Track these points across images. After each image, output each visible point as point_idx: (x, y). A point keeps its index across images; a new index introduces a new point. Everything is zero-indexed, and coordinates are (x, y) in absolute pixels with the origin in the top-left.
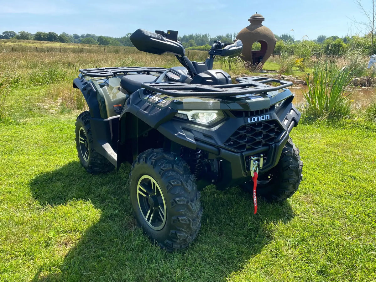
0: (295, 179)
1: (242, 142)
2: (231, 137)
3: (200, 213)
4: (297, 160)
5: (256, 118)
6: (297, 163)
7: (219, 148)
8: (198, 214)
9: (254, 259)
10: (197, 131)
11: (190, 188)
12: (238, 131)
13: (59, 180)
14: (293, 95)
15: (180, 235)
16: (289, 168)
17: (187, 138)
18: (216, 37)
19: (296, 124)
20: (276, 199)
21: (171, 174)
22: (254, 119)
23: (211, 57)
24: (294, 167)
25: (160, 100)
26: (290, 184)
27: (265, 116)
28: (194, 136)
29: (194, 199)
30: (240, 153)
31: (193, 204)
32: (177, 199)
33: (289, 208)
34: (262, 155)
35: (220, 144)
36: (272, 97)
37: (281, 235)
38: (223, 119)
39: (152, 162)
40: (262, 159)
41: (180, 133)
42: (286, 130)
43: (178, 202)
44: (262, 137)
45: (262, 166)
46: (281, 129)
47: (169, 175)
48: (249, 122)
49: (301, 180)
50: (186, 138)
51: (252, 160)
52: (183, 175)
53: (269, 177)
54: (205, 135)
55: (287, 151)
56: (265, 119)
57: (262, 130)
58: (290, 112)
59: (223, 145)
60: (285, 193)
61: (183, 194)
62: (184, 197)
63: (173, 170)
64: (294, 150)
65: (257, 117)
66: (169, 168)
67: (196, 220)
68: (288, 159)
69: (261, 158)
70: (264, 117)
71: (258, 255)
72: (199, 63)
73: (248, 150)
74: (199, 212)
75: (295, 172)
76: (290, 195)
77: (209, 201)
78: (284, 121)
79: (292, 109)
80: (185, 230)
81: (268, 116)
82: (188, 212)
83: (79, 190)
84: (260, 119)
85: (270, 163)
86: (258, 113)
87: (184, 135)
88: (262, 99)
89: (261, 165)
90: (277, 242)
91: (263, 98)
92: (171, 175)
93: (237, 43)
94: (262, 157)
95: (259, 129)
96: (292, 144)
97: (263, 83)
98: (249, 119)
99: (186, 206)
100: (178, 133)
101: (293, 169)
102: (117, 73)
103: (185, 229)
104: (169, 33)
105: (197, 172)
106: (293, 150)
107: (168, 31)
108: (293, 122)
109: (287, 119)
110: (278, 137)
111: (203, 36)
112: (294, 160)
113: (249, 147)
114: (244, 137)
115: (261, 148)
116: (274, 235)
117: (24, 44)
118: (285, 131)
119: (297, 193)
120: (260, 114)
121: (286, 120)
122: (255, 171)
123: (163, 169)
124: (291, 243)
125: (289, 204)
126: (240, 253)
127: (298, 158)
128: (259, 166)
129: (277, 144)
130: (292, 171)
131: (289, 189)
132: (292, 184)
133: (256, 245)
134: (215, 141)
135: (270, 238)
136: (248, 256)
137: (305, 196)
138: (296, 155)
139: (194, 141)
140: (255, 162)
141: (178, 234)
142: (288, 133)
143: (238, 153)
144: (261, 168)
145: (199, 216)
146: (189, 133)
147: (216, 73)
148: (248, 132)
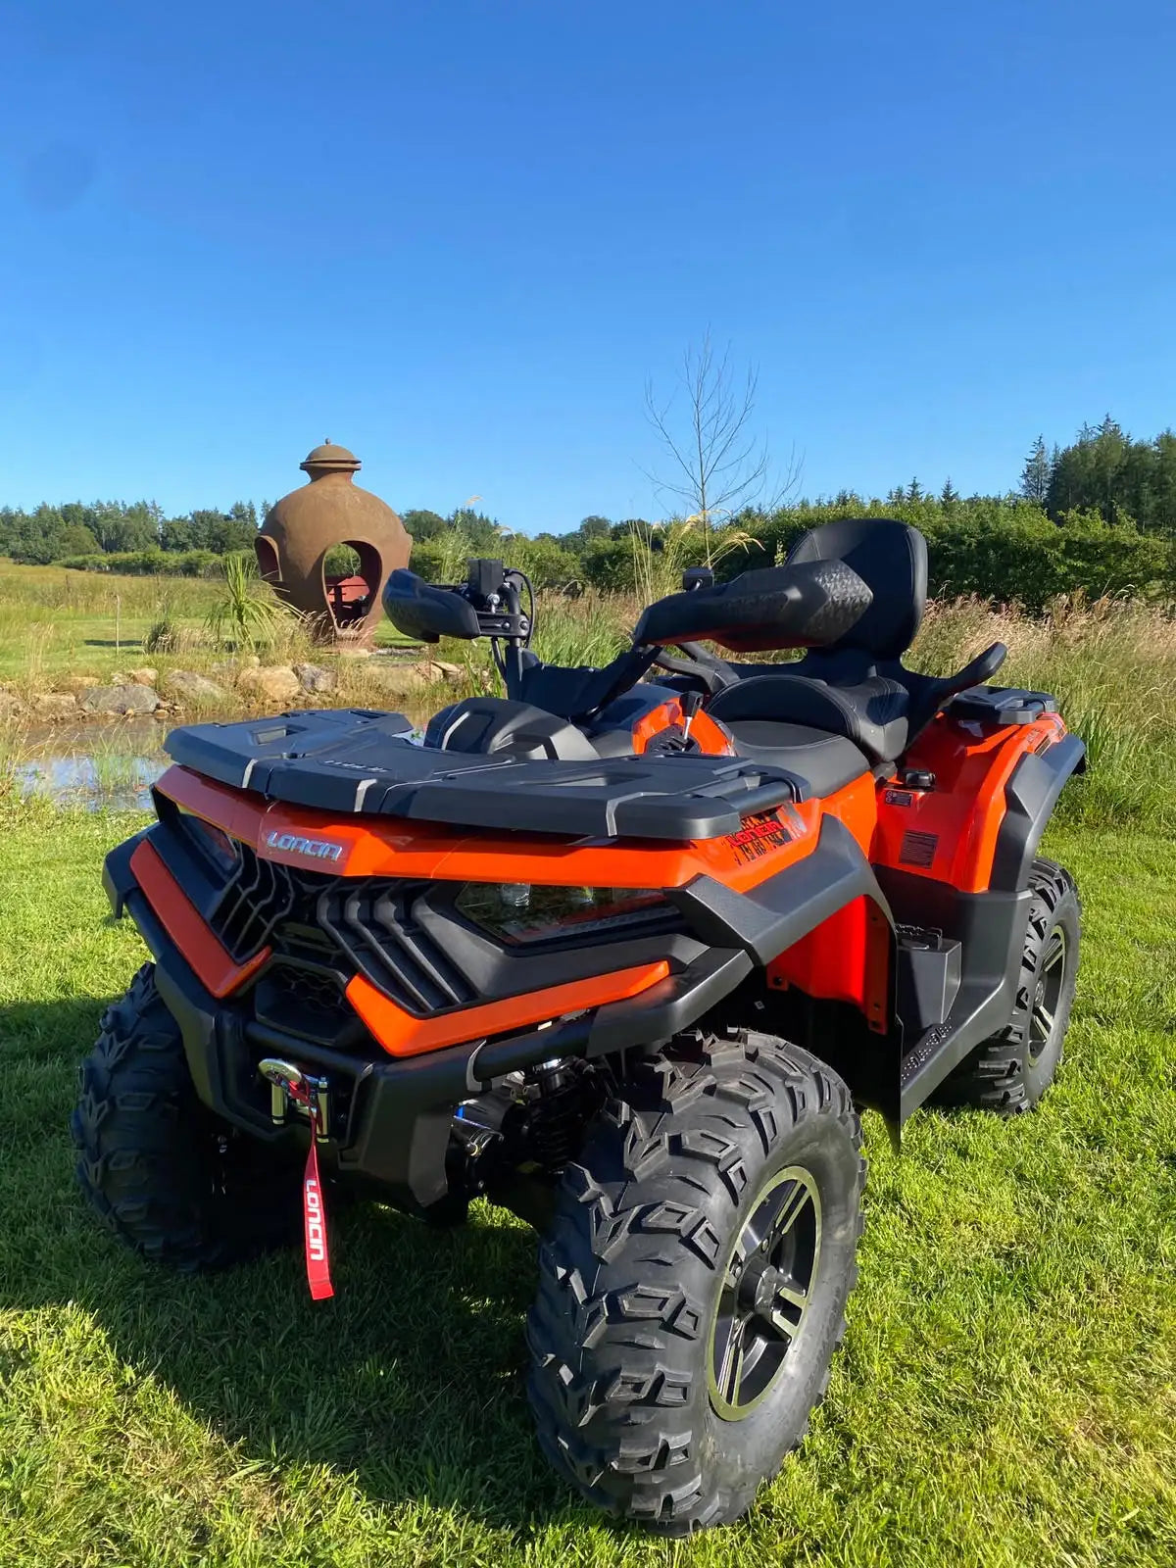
18: (190, 518)
111: (131, 513)
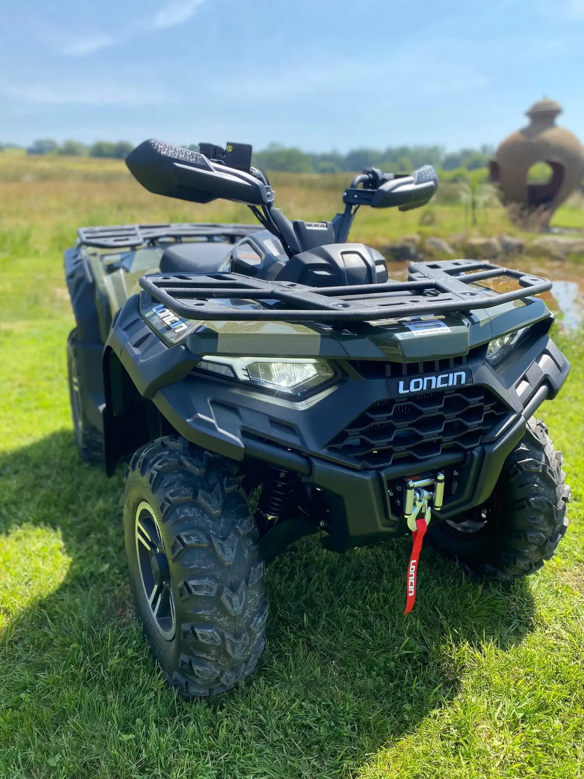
0: (544, 532)
1: (380, 444)
2: (347, 430)
3: (256, 618)
4: (551, 485)
5: (423, 383)
6: (552, 492)
7: (308, 458)
8: (251, 621)
9: (391, 752)
10: (255, 411)
11: (228, 556)
12: (368, 414)
13: (16, 472)
14: (552, 316)
15: (200, 669)
16: (529, 504)
17: (220, 430)
19: (551, 393)
20: (495, 574)
21: (187, 514)
22: (417, 385)
23: (348, 210)
24: (541, 503)
25: (176, 322)
26: (531, 543)
27: (451, 375)
28: (242, 424)
29: (240, 584)
30: (373, 472)
31: (236, 599)
32: (191, 583)
33: (528, 602)
34: (441, 477)
35: (313, 447)
36: (481, 325)
37: (485, 685)
38: (331, 379)
39: (152, 475)
40: (440, 488)
41: (201, 416)
42: (519, 411)
43: (193, 590)
44: (442, 430)
45: (441, 505)
46: (503, 409)
47: (182, 516)
48: (401, 391)
49: (560, 535)
50: (216, 430)
51: (411, 488)
52: (219, 518)
53: (484, 516)
54: (275, 422)
55: (527, 460)
56: (450, 384)
57: (442, 413)
58: (538, 360)
59: (324, 452)
60: (517, 566)
61: (209, 570)
62: (213, 577)
63: (194, 504)
64: (546, 457)
65: (426, 379)
66: (185, 498)
67: (244, 636)
68: (529, 479)
69: (439, 484)
70: (448, 378)
71: (406, 741)
72: (309, 225)
73: (396, 462)
74: (253, 614)
75: (545, 515)
76: (529, 571)
77: (325, 562)
78: (517, 386)
79: (547, 352)
80: (213, 659)
81: (459, 377)
82: (219, 617)
83: (46, 503)
84: (437, 382)
85: (465, 497)
86: (430, 367)
87: (213, 421)
88: (445, 330)
89: (439, 502)
90: (465, 707)
91: (447, 328)
92: (187, 518)
93: (420, 173)
94: (440, 481)
95: (431, 410)
96: (541, 441)
97: (467, 281)
98: (401, 384)
99: (216, 601)
100: (195, 416)
101: (539, 507)
102: (157, 238)
103: (212, 656)
104: (230, 150)
105: (278, 502)
106: (544, 457)
107: (228, 144)
108: (543, 388)
109: (527, 380)
110: (491, 429)
112: (544, 485)
113: (405, 454)
114: (385, 430)
115: (438, 458)
116: (467, 682)
117: (71, 164)
118: (514, 412)
119: (555, 561)
120: (438, 369)
121: (524, 382)
122: (421, 516)
123: (171, 498)
124: (505, 713)
125: (531, 589)
126: (362, 726)
127: (555, 480)
128: (431, 503)
129: (487, 448)
130: (539, 511)
131: (527, 555)
132: (535, 545)
133: (407, 707)
134: (302, 440)
135: (452, 686)
136: (380, 741)
137: (578, 571)
138: (550, 471)
139: (238, 440)
140: (420, 493)
141: (196, 668)
142: (522, 419)
143: (365, 470)
144: (439, 509)
145: (252, 626)
146: (230, 416)
147: (343, 253)
148: (398, 416)
